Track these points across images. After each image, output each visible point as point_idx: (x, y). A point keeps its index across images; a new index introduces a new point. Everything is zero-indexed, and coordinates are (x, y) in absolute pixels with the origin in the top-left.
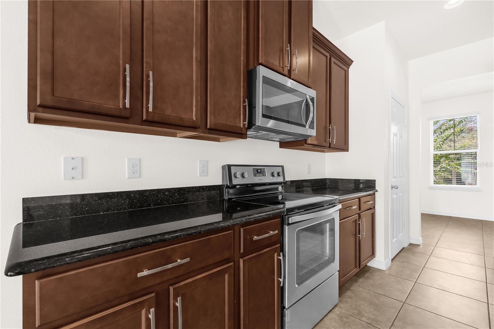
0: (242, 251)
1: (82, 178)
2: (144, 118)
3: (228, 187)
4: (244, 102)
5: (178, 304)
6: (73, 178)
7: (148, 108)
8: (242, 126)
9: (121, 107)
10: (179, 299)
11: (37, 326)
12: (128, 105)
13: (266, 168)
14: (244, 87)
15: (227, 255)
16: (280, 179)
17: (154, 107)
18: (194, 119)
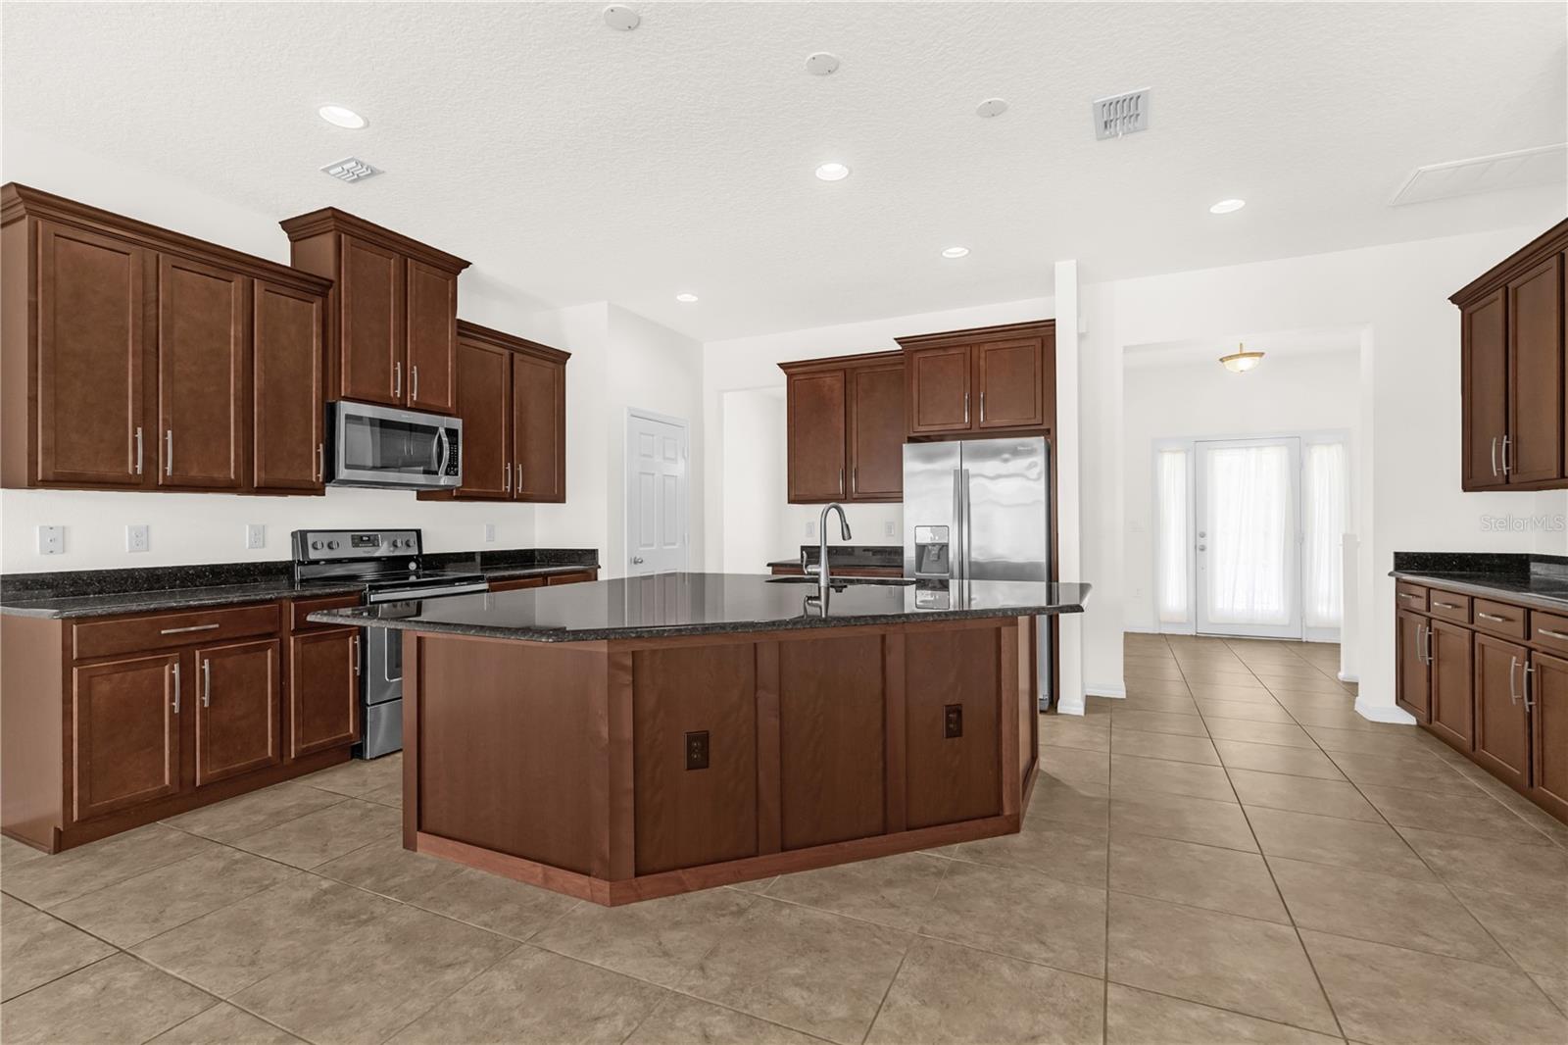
0: (292, 628)
1: (64, 551)
2: (160, 482)
3: (301, 563)
4: (318, 447)
5: (206, 667)
6: (51, 552)
7: (165, 471)
8: (314, 480)
9: (130, 472)
10: (206, 661)
11: (74, 658)
12: (139, 472)
13: (380, 535)
14: (317, 427)
15: (269, 629)
16: (414, 551)
17: (174, 469)
18: (233, 477)
